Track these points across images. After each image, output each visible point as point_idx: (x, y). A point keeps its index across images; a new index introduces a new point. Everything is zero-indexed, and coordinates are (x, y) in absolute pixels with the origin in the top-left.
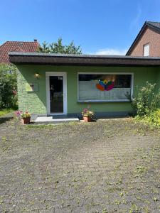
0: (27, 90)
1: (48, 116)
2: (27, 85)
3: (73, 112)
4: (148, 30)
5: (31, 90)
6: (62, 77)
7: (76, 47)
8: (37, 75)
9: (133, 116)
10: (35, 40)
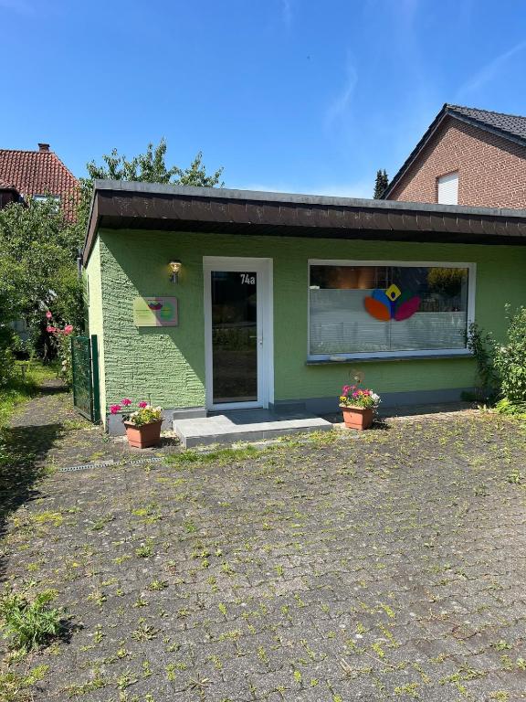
0: (139, 322)
1: (210, 414)
2: (139, 302)
3: (296, 395)
4: (452, 133)
5: (152, 320)
6: (253, 275)
7: (209, 174)
8: (175, 267)
9: (492, 404)
10: (44, 147)
